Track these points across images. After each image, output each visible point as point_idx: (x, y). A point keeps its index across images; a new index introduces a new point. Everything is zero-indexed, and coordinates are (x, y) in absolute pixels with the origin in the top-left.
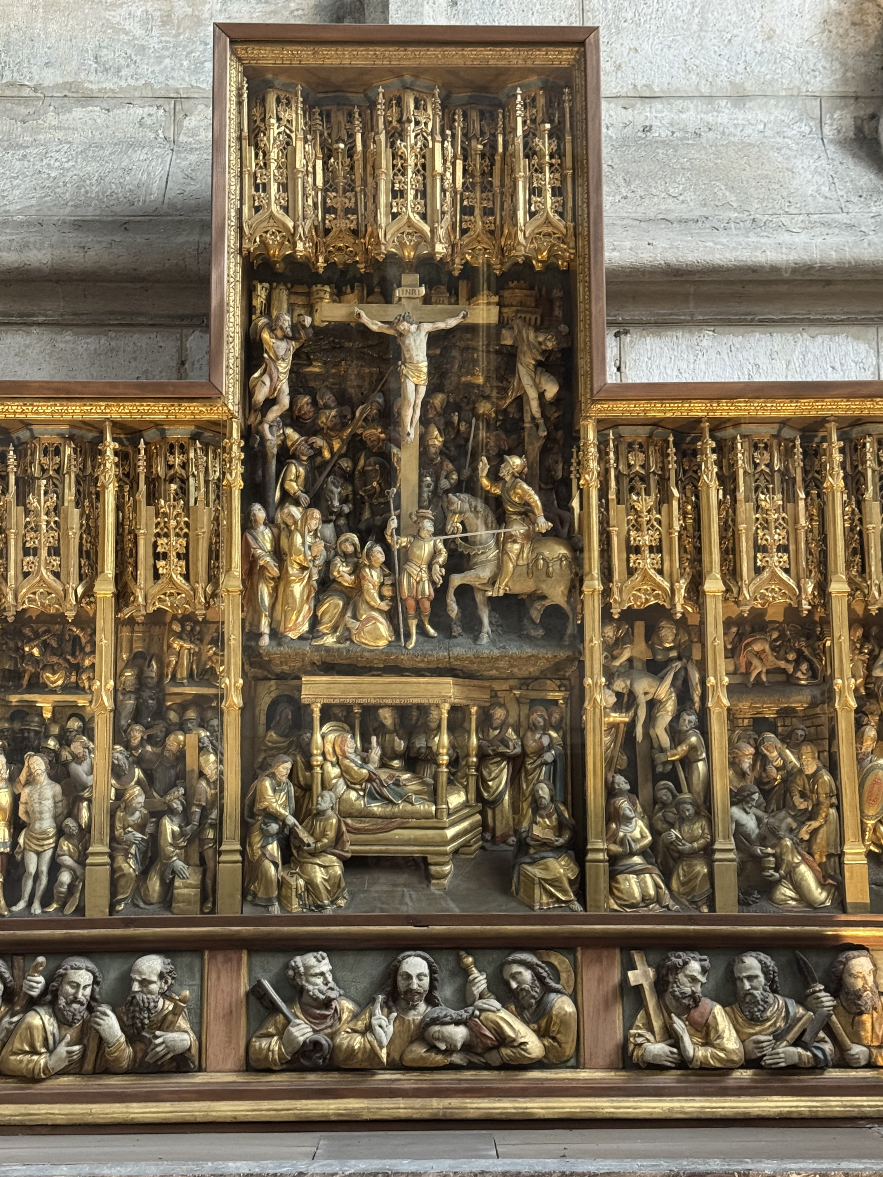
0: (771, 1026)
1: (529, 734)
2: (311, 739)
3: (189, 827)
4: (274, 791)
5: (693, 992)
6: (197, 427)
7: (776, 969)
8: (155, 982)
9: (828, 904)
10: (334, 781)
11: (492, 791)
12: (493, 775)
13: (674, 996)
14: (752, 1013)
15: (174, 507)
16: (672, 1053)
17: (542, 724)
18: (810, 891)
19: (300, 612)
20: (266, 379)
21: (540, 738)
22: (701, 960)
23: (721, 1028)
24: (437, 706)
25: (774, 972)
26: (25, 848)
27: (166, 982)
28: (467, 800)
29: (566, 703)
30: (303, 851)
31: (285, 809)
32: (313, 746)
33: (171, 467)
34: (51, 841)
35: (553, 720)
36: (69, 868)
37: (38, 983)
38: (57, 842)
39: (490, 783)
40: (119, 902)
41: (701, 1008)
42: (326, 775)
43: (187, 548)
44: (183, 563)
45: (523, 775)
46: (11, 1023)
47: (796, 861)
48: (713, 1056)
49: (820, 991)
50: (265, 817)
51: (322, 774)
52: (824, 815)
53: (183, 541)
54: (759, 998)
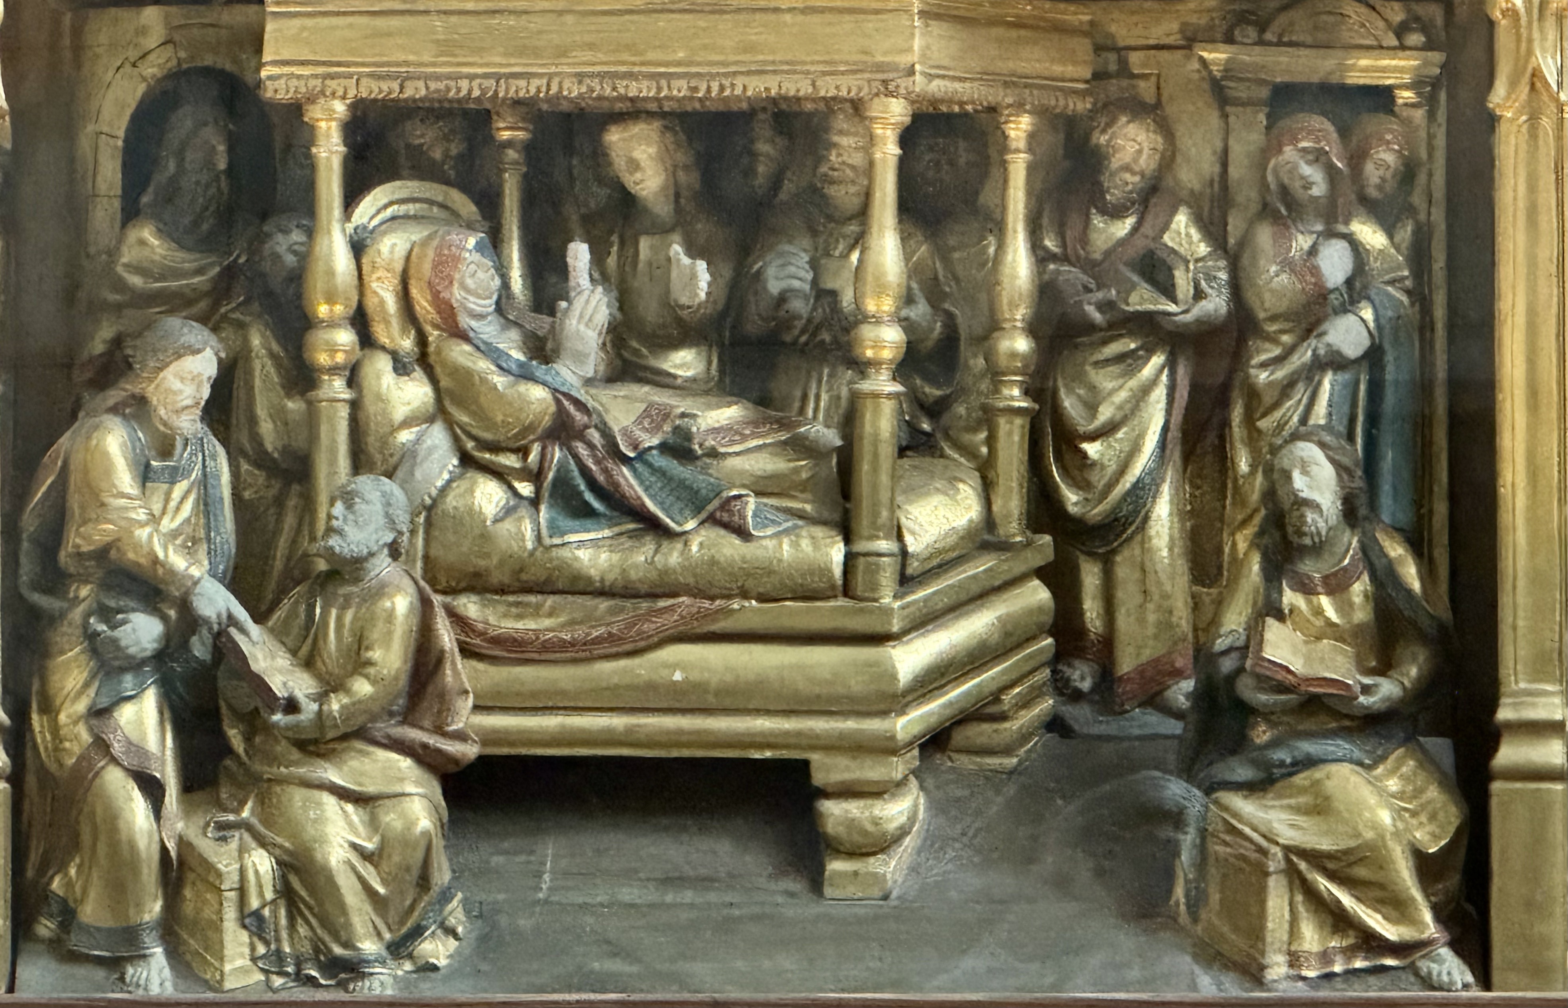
1: (1264, 235)
2: (305, 257)
4: (145, 475)
10: (405, 436)
11: (1099, 480)
12: (1105, 413)
17: (1319, 190)
21: (1313, 251)
24: (857, 107)
28: (989, 521)
29: (1430, 102)
30: (268, 729)
31: (189, 550)
32: (316, 285)
35: (1372, 173)
39: (1092, 449)
42: (370, 407)
45: (1237, 414)
50: (106, 586)
51: (355, 405)
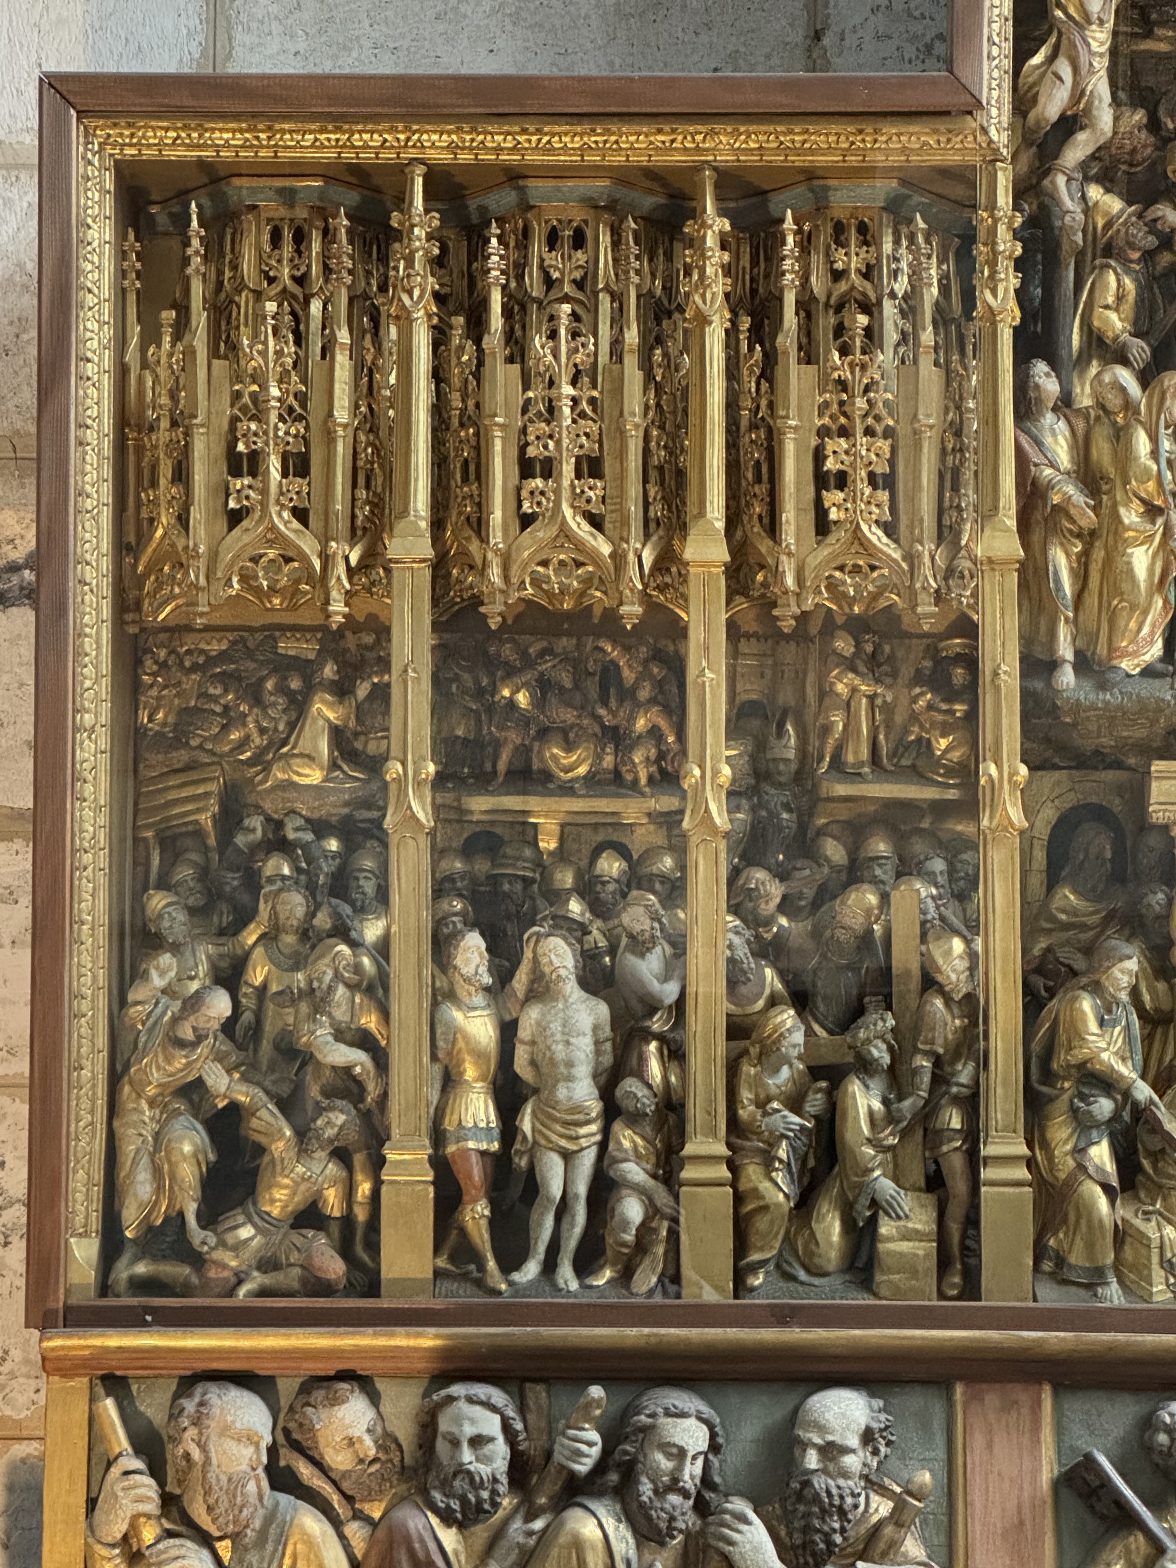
3: (907, 1103)
4: (1102, 1023)
6: (903, 182)
8: (853, 1451)
15: (863, 367)
19: (1145, 612)
20: (1064, 68)
26: (535, 1143)
27: (875, 1452)
31: (1124, 1062)
33: (838, 276)
34: (594, 1128)
36: (640, 1190)
37: (590, 1444)
38: (606, 1131)
40: (754, 1268)
43: (892, 462)
44: (884, 496)
46: (530, 1534)
53: (884, 446)
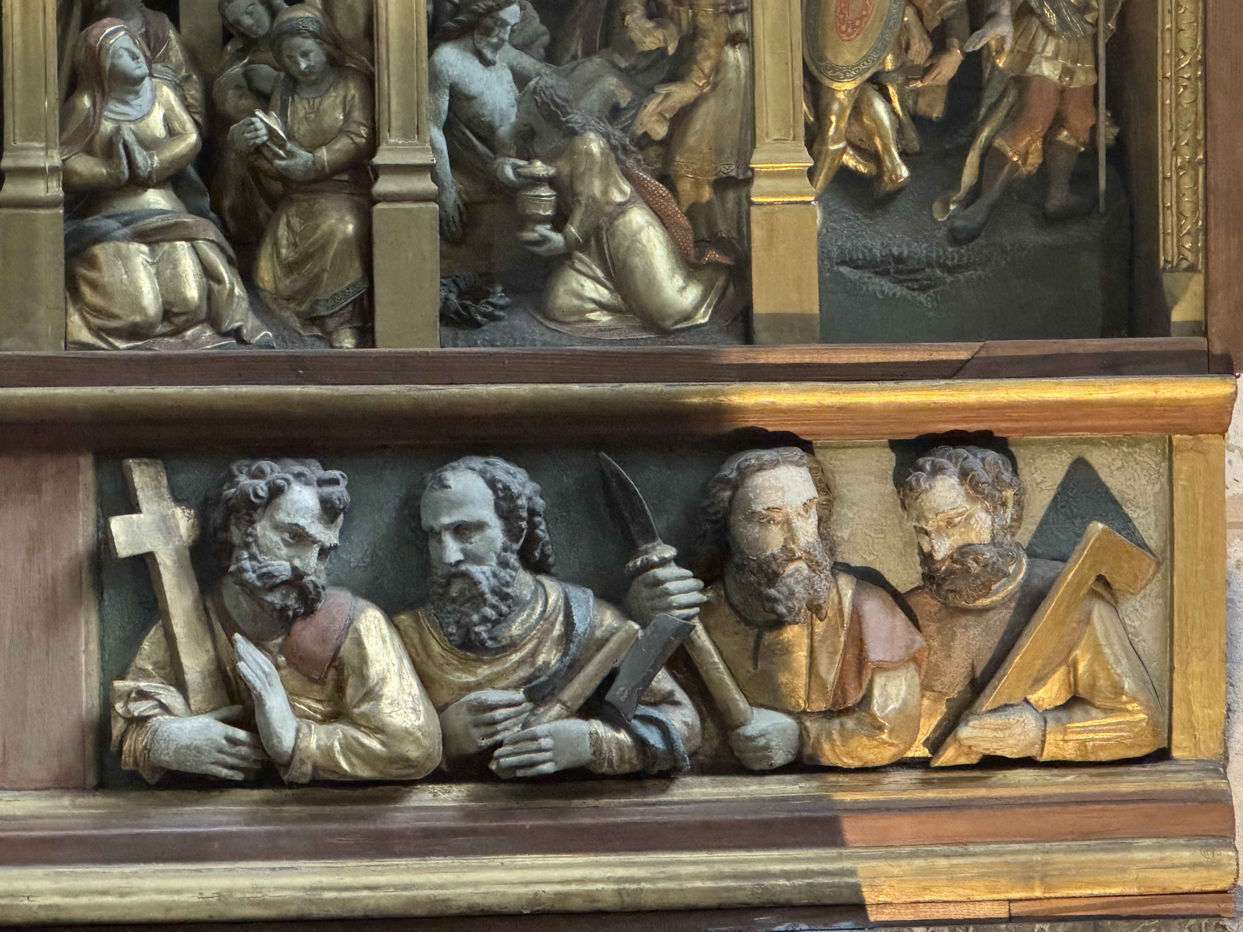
0: (521, 663)
5: (298, 574)
7: (540, 503)
9: (702, 318)
13: (244, 584)
14: (467, 630)
16: (232, 741)
18: (651, 281)
22: (321, 483)
23: (374, 670)
25: (532, 512)
41: (321, 618)
47: (618, 198)
48: (349, 748)
49: (663, 563)
52: (707, 65)
54: (485, 587)
